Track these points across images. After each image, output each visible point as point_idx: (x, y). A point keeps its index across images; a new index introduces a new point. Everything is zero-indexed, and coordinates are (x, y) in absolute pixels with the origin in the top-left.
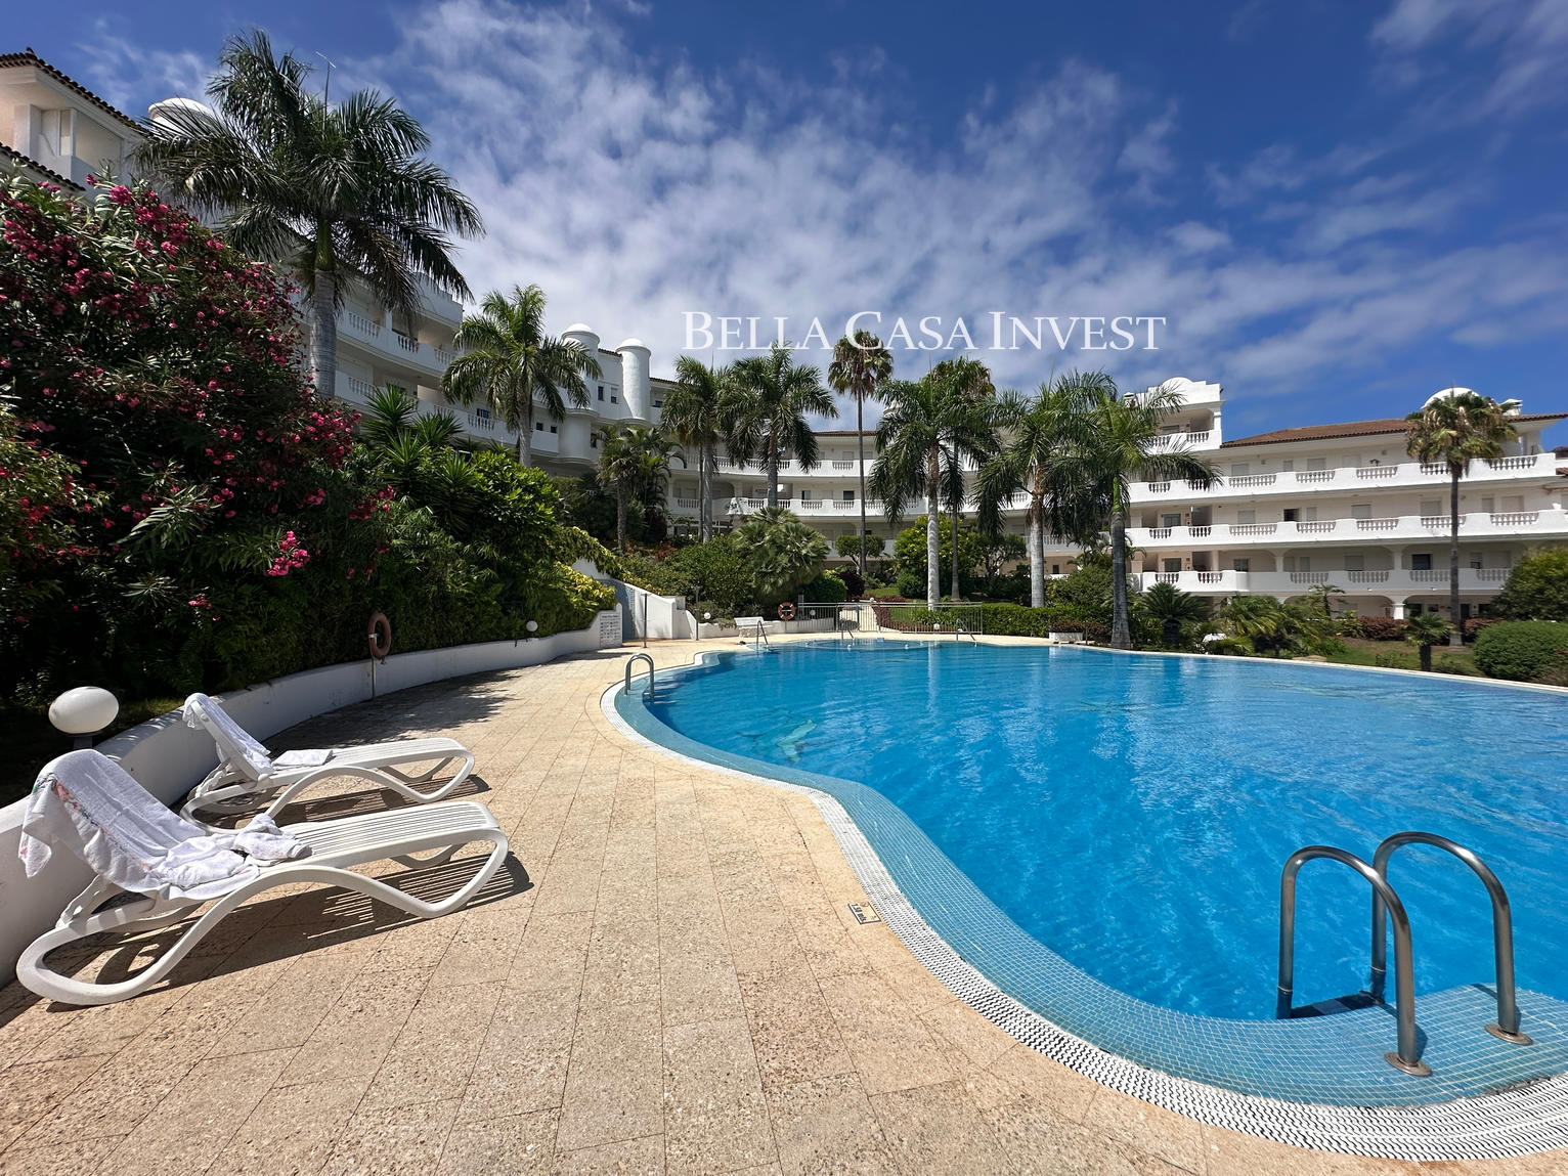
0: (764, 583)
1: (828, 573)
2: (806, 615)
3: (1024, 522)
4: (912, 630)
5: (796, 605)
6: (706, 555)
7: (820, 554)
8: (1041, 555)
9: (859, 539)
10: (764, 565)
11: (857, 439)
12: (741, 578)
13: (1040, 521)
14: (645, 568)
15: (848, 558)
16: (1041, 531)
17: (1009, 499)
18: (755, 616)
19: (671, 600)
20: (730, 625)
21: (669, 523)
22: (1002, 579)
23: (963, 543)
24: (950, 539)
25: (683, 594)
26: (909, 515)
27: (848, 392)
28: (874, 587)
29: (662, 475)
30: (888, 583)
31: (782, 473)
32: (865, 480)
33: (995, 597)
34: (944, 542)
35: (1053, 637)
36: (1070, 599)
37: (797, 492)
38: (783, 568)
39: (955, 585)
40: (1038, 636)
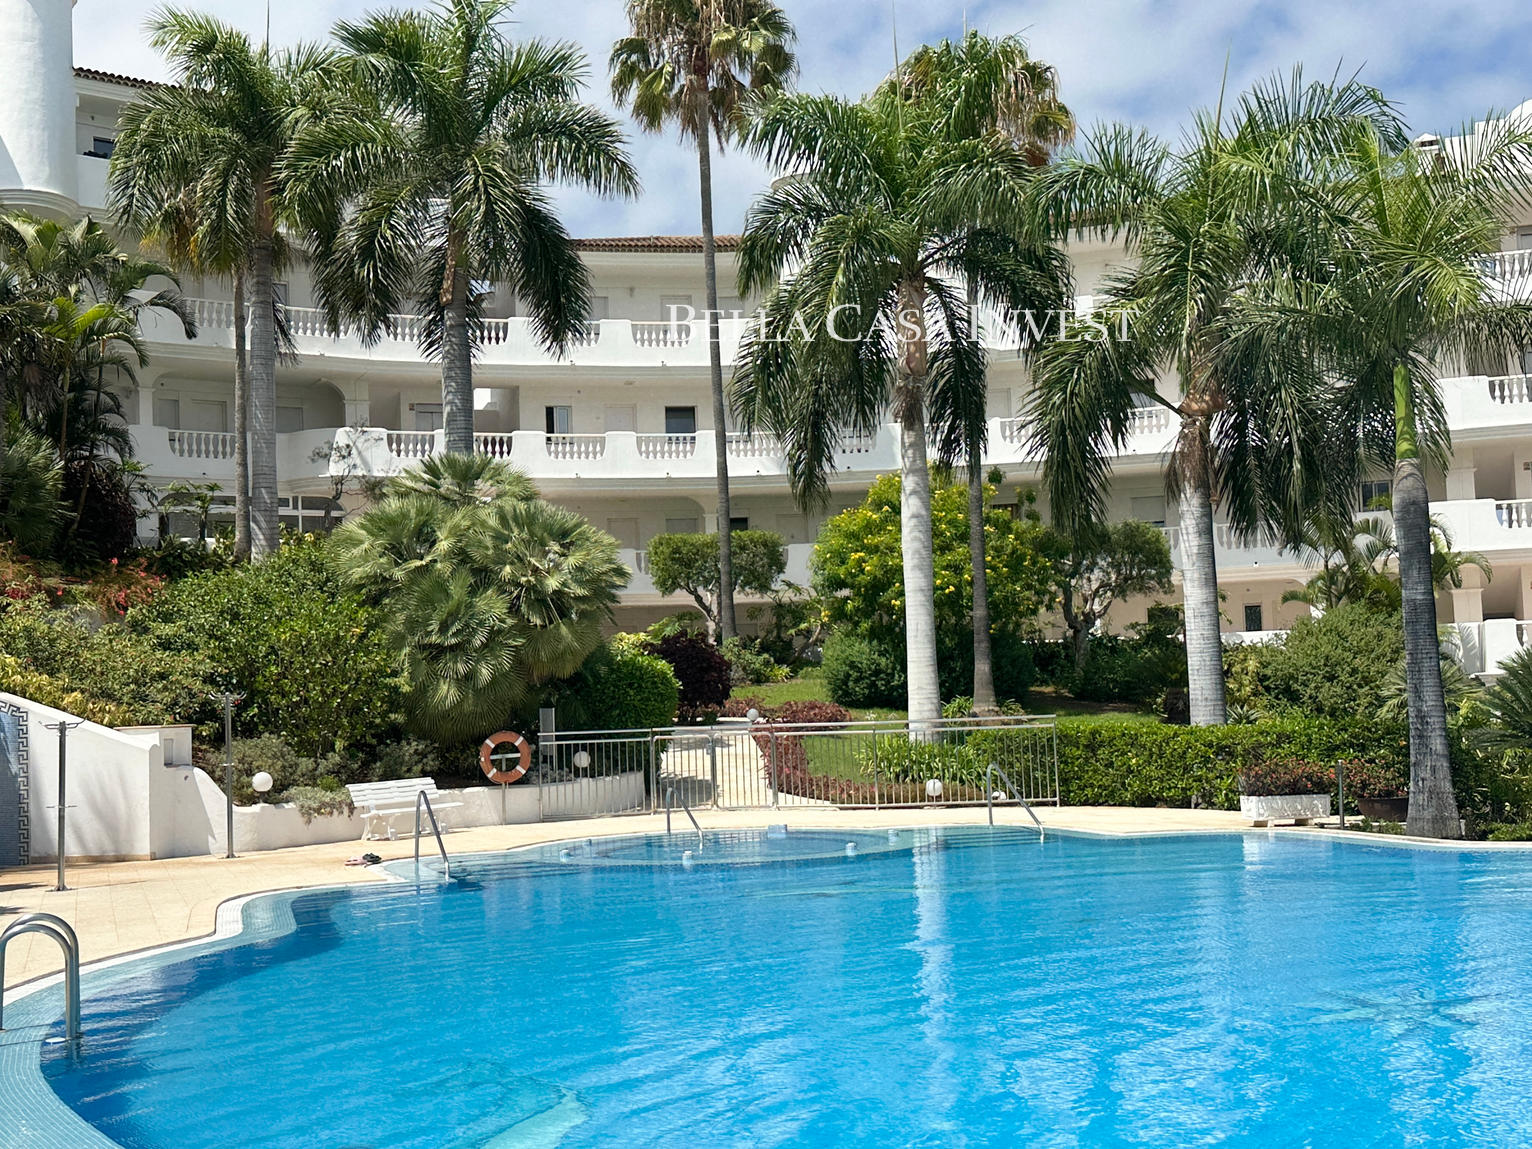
0: (435, 677)
1: (626, 643)
2: (563, 766)
3: (1160, 488)
4: (867, 801)
5: (532, 738)
6: (258, 599)
7: (601, 588)
8: (1211, 579)
9: (712, 545)
10: (434, 626)
11: (698, 260)
12: (367, 663)
13: (1204, 487)
14: (62, 645)
15: (682, 598)
16: (1208, 514)
17: (1119, 430)
18: (408, 774)
19: (145, 740)
20: (333, 807)
21: (142, 503)
22: (1109, 646)
23: (998, 550)
24: (963, 538)
25: (188, 719)
26: (850, 473)
27: (672, 124)
28: (759, 679)
29: (119, 362)
30: (797, 664)
31: (488, 356)
32: (727, 377)
33: (1090, 697)
34: (945, 548)
35: (1251, 806)
36: (1294, 697)
37: (532, 411)
38: (494, 634)
39: (982, 668)
40: (1211, 805)
